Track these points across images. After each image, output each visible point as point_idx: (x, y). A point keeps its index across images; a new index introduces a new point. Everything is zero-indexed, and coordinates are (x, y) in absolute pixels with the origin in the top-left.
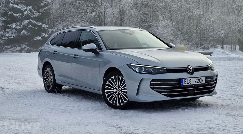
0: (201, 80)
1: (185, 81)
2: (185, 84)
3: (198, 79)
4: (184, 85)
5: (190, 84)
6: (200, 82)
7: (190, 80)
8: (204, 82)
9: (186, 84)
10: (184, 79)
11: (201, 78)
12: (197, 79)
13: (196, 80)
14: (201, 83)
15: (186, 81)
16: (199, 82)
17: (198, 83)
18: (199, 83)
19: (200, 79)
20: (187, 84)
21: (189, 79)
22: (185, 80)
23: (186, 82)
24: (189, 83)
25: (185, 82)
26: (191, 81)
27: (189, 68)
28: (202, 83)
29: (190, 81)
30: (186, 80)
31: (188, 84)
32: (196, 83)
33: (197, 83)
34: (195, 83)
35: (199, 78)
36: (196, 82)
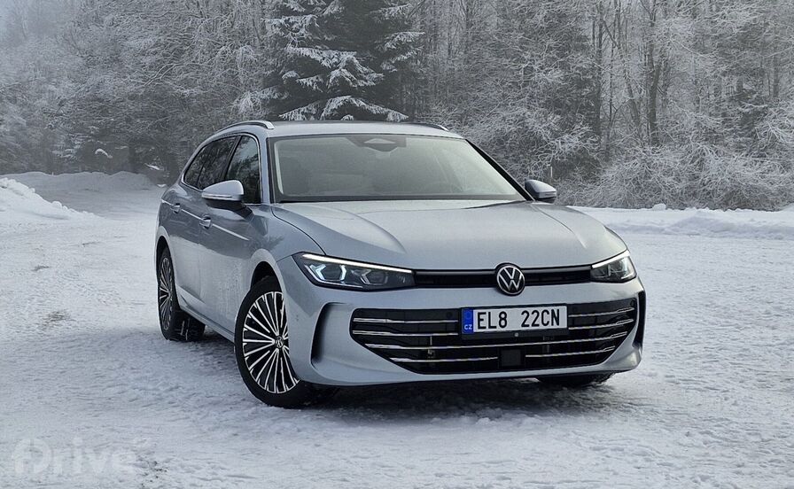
0: (548, 318)
1: (481, 317)
2: (480, 327)
3: (536, 314)
4: (475, 331)
5: (499, 329)
6: (545, 322)
7: (503, 316)
8: (563, 324)
9: (485, 328)
10: (476, 312)
11: (549, 309)
12: (530, 313)
13: (526, 315)
14: (549, 327)
15: (485, 317)
16: (539, 321)
17: (533, 325)
18: (542, 327)
19: (545, 313)
20: (487, 330)
21: (495, 313)
22: (479, 314)
23: (482, 320)
24: (498, 326)
25: (480, 320)
26: (505, 319)
27: (503, 273)
28: (555, 326)
29: (501, 319)
30: (485, 313)
31: (490, 327)
32: (528, 326)
33: (531, 328)
34: (523, 325)
35: (540, 310)
36: (529, 322)
